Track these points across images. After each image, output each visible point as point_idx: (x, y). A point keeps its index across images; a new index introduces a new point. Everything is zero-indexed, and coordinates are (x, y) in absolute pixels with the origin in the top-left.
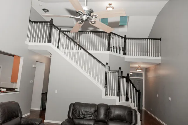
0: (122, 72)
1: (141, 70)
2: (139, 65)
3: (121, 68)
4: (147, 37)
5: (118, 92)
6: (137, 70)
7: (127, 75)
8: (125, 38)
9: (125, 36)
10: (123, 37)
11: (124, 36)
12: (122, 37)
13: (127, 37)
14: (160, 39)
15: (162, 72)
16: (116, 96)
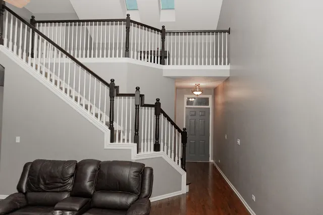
0: (142, 96)
1: (200, 93)
2: (197, 83)
3: (139, 88)
4: (215, 28)
5: (135, 134)
6: (195, 93)
7: (156, 101)
8: (163, 32)
9: (163, 27)
10: (158, 30)
11: (161, 28)
12: (155, 29)
13: (167, 29)
14: (229, 32)
15: (236, 93)
16: (132, 142)
